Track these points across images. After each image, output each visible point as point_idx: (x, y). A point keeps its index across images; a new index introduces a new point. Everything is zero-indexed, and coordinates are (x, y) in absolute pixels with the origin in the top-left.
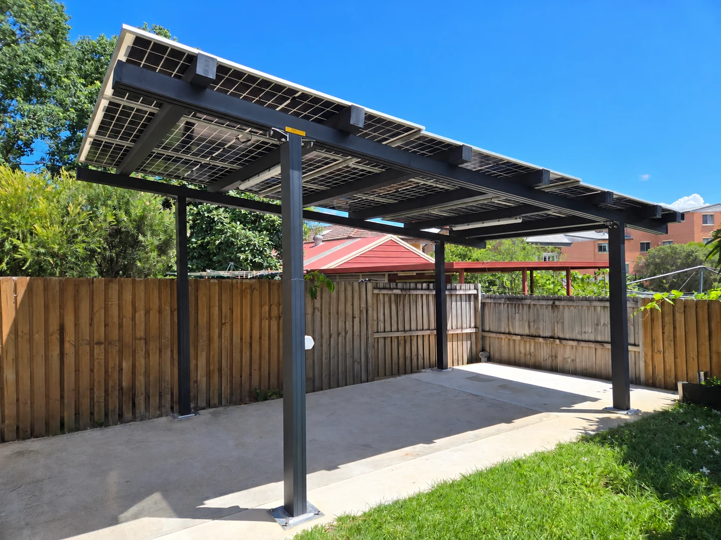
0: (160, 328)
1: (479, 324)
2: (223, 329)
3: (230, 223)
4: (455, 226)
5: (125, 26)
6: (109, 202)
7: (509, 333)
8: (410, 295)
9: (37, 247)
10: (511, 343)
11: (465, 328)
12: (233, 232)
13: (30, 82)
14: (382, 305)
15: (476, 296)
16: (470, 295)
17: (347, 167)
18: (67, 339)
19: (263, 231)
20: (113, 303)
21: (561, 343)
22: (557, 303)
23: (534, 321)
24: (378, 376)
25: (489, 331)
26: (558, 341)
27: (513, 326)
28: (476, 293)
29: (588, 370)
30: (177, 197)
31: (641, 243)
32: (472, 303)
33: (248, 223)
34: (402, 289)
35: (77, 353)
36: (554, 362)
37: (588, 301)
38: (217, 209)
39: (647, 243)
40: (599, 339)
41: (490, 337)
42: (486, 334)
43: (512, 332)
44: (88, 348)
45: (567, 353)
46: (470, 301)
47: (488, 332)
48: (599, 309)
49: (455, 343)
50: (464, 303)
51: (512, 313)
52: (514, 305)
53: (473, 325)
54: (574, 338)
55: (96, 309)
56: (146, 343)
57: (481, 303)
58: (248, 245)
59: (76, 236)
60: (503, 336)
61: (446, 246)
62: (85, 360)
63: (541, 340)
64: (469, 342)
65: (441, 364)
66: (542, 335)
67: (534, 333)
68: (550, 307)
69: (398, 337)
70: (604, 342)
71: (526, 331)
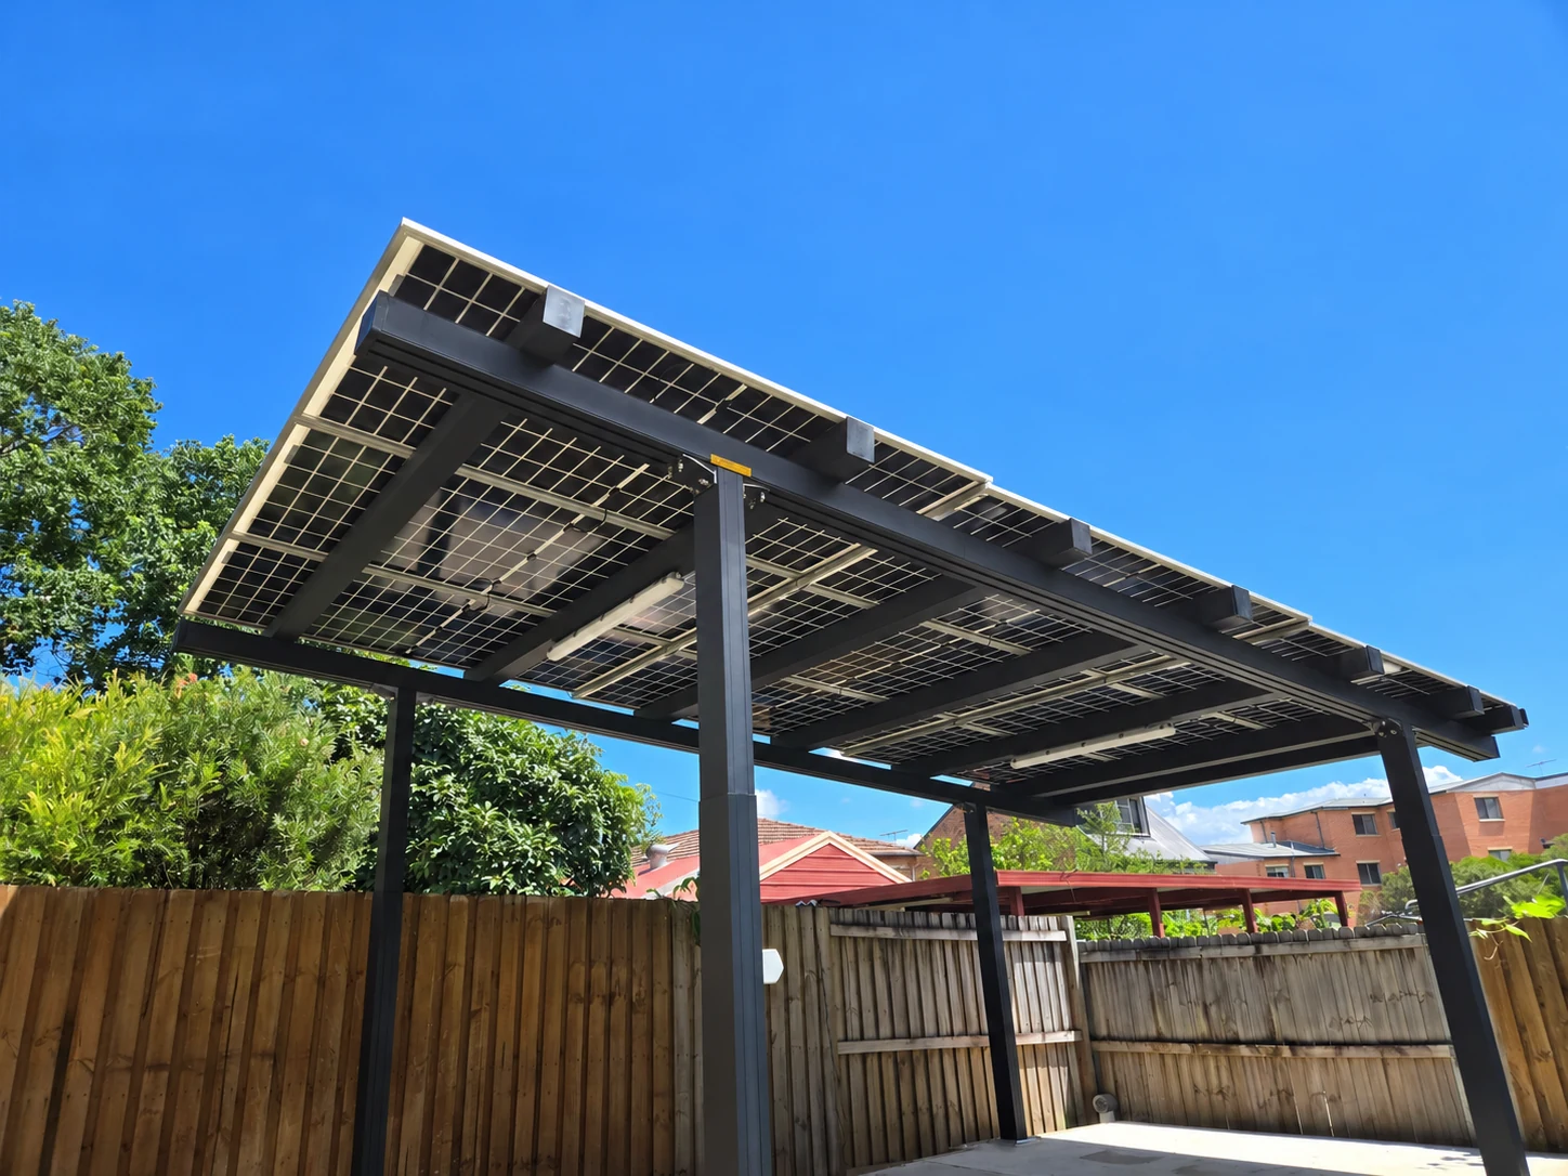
0: (319, 1021)
1: (1082, 1021)
2: (473, 1026)
3: (467, 807)
4: (1017, 758)
5: (406, 222)
6: (212, 743)
7: (1160, 1039)
8: (914, 941)
9: (22, 847)
10: (1169, 1061)
11: (1049, 1032)
12: (475, 824)
13: (57, 521)
14: (852, 967)
15: (1066, 945)
16: (1050, 944)
17: (800, 595)
18: (77, 1055)
19: (544, 822)
20: (208, 955)
21: (1294, 1053)
22: (1266, 950)
23: (1218, 1001)
24: (854, 1166)
25: (1110, 1038)
26: (1286, 1051)
27: (1167, 1020)
28: (1065, 939)
29: (1376, 1122)
30: (395, 690)
31: (1358, 865)
32: (1059, 965)
33: (509, 804)
34: (896, 927)
35: (96, 1095)
36: (1287, 1109)
37: (1340, 938)
38: (438, 775)
39: (1370, 865)
40: (1387, 1035)
41: (1112, 1054)
42: (1104, 1047)
43: (1166, 1033)
44: (126, 1078)
45: (1313, 1080)
46: (1053, 961)
47: (1103, 1039)
48: (1371, 957)
49: (1031, 1072)
50: (1039, 965)
51: (1158, 985)
52: (1161, 966)
53: (1067, 1024)
54: (1325, 1038)
55: (162, 973)
56: (275, 1065)
57: (1080, 964)
58: (509, 854)
59: (119, 822)
60: (1145, 1048)
61: (990, 817)
62: (116, 1107)
63: (1244, 1051)
64: (1064, 1070)
65: (1010, 1127)
66: (1242, 1037)
67: (1222, 1033)
68: (1251, 962)
69: (896, 1052)
70: (1397, 1044)
71: (1202, 1029)
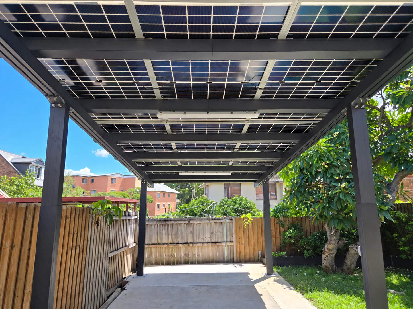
7: (158, 244)
10: (159, 250)
15: (136, 220)
21: (192, 245)
22: (191, 222)
23: (176, 234)
26: (190, 245)
27: (161, 239)
28: (136, 218)
36: (187, 258)
40: (213, 241)
43: (160, 242)
45: (196, 252)
48: (213, 224)
51: (160, 230)
52: (162, 225)
54: (199, 242)
60: (153, 246)
63: (181, 245)
66: (180, 242)
67: (175, 242)
68: (186, 225)
70: (215, 242)
71: (170, 241)
